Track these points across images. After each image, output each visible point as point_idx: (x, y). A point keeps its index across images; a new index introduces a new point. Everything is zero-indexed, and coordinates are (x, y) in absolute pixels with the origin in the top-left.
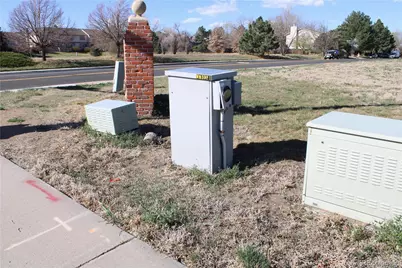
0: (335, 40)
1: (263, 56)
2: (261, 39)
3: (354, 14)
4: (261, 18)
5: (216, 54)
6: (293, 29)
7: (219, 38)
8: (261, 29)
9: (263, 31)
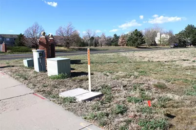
0: (177, 39)
1: (137, 47)
2: (136, 40)
3: (189, 26)
4: (136, 30)
5: (114, 47)
6: (158, 34)
7: (123, 39)
8: (136, 35)
9: (138, 36)
